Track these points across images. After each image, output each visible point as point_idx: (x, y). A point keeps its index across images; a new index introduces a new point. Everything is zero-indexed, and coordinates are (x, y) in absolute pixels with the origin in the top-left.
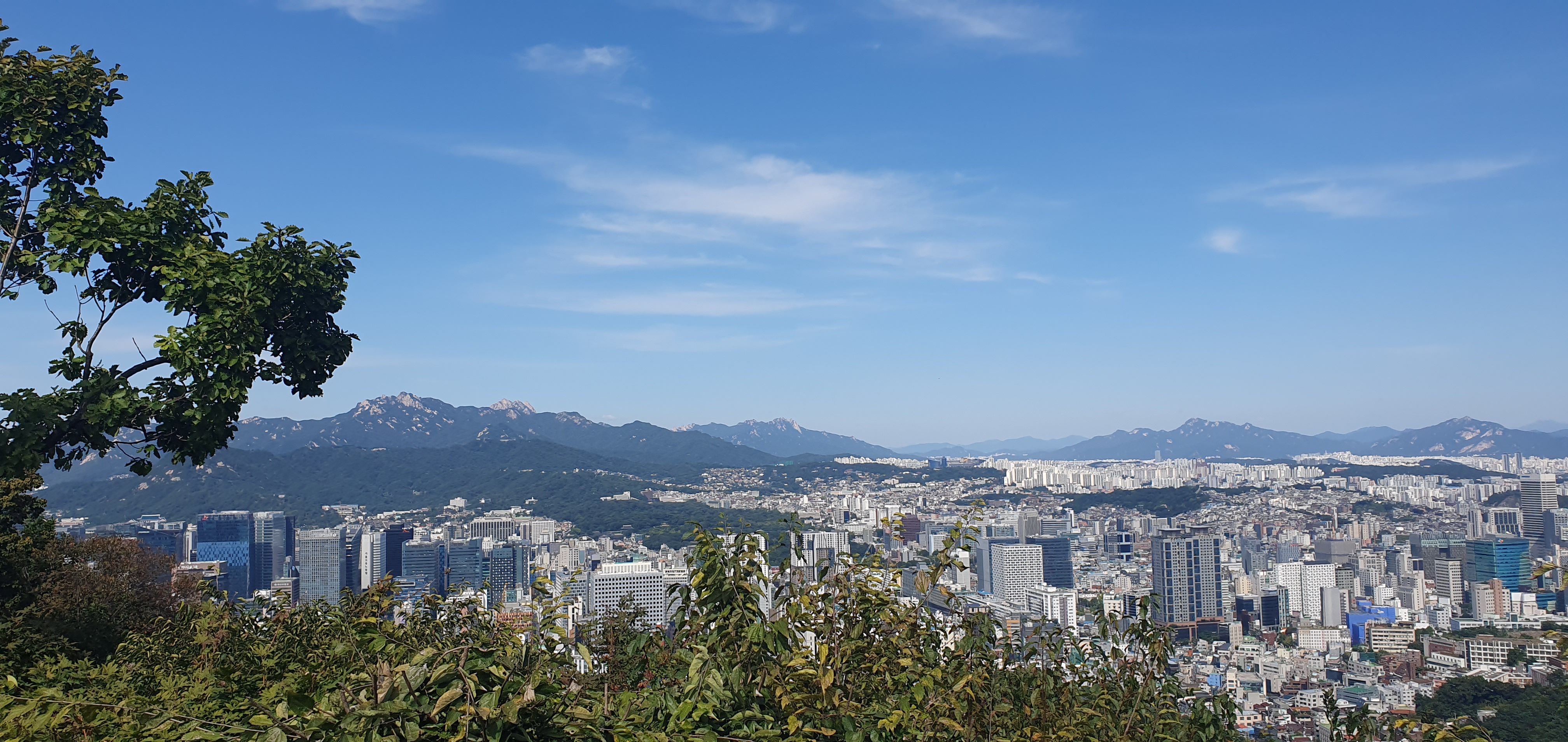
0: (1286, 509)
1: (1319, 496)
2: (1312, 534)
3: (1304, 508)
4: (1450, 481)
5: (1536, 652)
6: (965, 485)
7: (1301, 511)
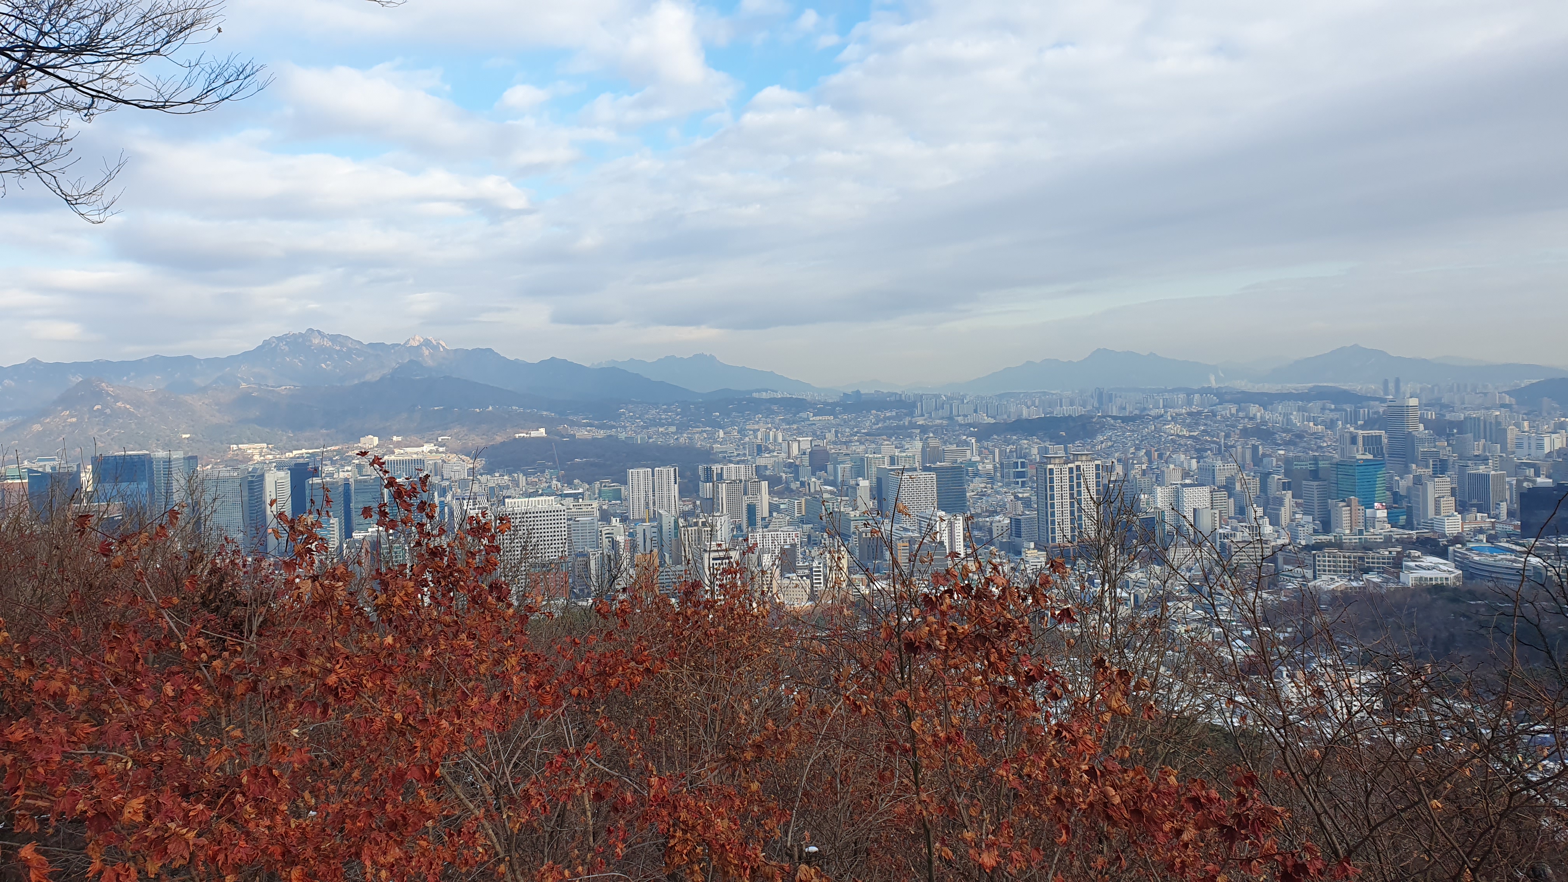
0: (1178, 435)
1: (1209, 422)
2: (1199, 459)
3: (1195, 434)
4: (1333, 407)
5: (1373, 563)
6: (877, 416)
7: (1190, 437)
